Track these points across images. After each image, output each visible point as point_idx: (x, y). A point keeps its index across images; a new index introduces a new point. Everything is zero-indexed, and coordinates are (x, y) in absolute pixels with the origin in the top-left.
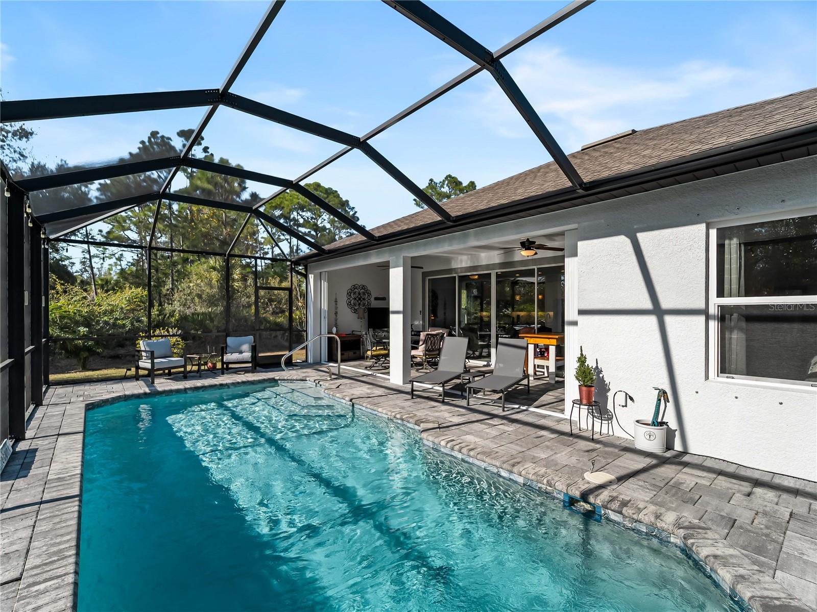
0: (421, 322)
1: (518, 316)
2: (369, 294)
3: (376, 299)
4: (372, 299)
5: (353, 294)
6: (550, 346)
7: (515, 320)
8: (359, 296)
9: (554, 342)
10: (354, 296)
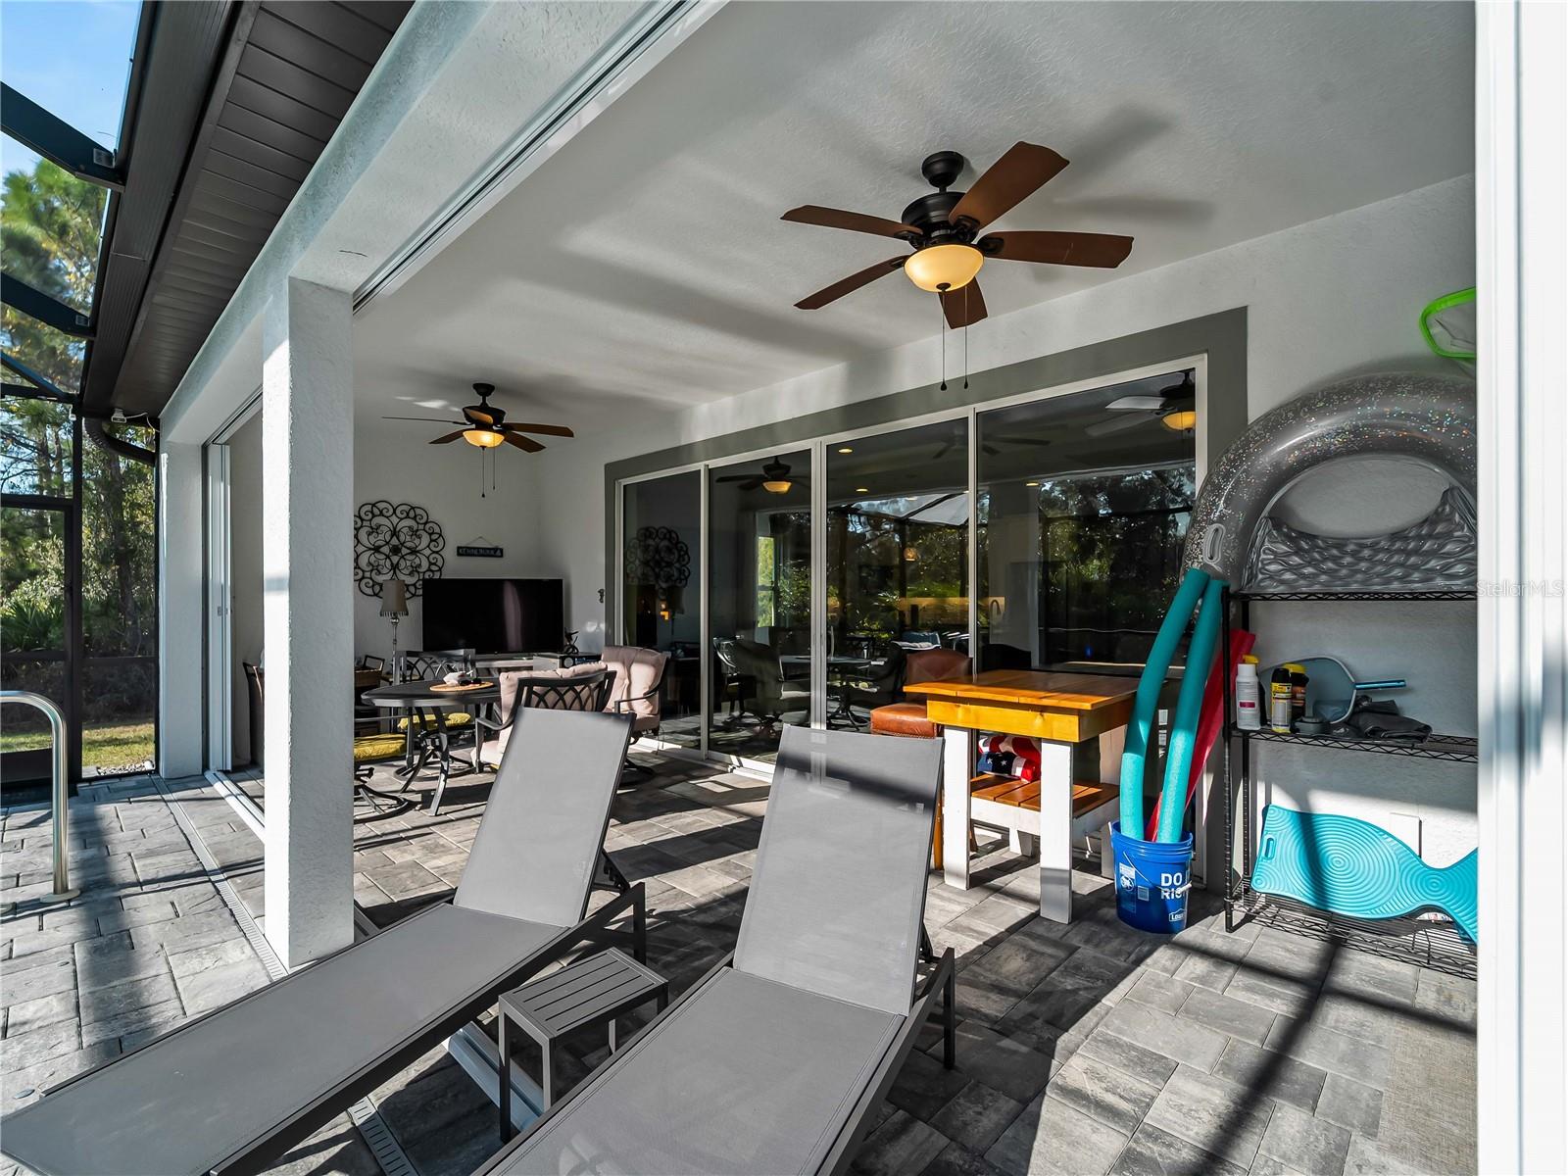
0: (603, 626)
1: (914, 609)
2: (437, 536)
3: (464, 552)
4: (449, 553)
5: (369, 534)
6: (1044, 746)
7: (908, 620)
8: (395, 541)
9: (1069, 728)
10: (372, 539)
